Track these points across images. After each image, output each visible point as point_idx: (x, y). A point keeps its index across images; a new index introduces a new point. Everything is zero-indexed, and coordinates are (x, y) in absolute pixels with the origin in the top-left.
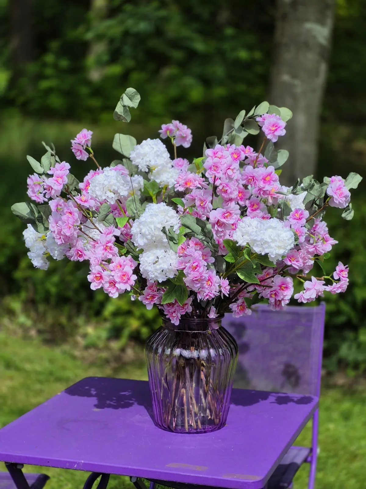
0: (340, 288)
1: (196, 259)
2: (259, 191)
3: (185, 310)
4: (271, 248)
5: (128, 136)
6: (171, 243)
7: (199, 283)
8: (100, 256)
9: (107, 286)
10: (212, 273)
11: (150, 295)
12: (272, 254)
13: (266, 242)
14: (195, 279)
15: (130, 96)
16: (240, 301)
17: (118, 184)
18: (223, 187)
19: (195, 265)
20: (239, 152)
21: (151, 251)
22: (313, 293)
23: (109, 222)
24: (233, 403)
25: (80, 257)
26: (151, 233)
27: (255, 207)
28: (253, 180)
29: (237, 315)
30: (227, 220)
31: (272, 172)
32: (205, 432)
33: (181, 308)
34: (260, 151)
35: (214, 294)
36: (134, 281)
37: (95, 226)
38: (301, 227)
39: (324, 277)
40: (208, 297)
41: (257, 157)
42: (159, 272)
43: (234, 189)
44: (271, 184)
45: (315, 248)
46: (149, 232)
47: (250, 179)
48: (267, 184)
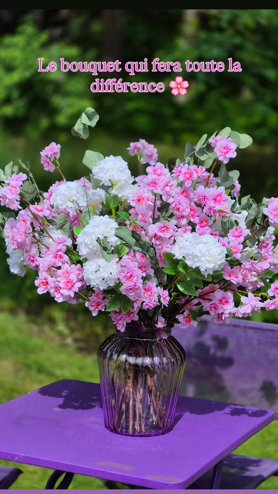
0: (274, 305)
1: (130, 269)
2: (209, 210)
3: (130, 318)
4: (201, 262)
5: (97, 153)
6: (105, 253)
7: (133, 292)
8: (47, 263)
9: (52, 291)
10: (152, 284)
11: (95, 302)
12: (202, 268)
13: (196, 256)
14: (129, 288)
15: (89, 115)
16: (186, 313)
17: (78, 195)
18: (176, 205)
19: (129, 275)
20: (191, 172)
21: (94, 260)
22: (248, 308)
23: (66, 231)
24: (188, 412)
25: (32, 263)
26: (93, 243)
27: (204, 223)
28: (204, 199)
29: (183, 326)
30: (163, 234)
31: (222, 193)
32: (149, 436)
33: (127, 317)
34: (212, 171)
35: (154, 304)
36: (78, 288)
37: (49, 235)
38: (239, 244)
39: (261, 293)
40: (147, 306)
41: (209, 177)
42: (100, 280)
43: (186, 207)
44: (221, 204)
45: (252, 265)
46: (91, 242)
47: (201, 199)
48: (217, 203)
